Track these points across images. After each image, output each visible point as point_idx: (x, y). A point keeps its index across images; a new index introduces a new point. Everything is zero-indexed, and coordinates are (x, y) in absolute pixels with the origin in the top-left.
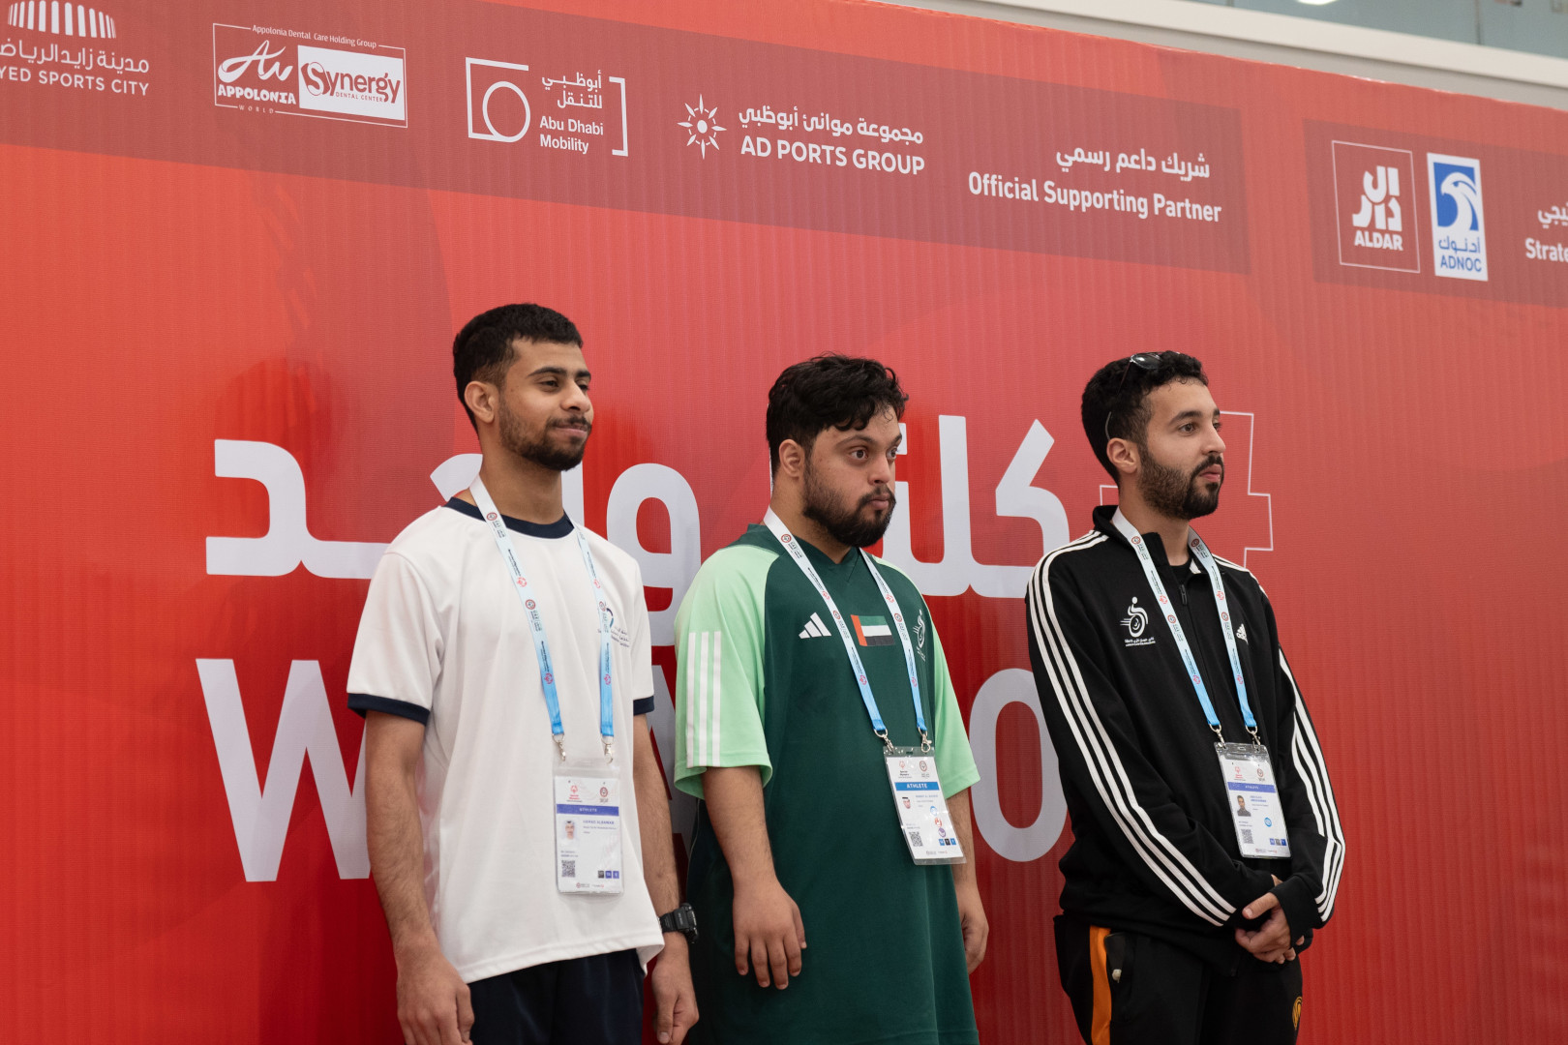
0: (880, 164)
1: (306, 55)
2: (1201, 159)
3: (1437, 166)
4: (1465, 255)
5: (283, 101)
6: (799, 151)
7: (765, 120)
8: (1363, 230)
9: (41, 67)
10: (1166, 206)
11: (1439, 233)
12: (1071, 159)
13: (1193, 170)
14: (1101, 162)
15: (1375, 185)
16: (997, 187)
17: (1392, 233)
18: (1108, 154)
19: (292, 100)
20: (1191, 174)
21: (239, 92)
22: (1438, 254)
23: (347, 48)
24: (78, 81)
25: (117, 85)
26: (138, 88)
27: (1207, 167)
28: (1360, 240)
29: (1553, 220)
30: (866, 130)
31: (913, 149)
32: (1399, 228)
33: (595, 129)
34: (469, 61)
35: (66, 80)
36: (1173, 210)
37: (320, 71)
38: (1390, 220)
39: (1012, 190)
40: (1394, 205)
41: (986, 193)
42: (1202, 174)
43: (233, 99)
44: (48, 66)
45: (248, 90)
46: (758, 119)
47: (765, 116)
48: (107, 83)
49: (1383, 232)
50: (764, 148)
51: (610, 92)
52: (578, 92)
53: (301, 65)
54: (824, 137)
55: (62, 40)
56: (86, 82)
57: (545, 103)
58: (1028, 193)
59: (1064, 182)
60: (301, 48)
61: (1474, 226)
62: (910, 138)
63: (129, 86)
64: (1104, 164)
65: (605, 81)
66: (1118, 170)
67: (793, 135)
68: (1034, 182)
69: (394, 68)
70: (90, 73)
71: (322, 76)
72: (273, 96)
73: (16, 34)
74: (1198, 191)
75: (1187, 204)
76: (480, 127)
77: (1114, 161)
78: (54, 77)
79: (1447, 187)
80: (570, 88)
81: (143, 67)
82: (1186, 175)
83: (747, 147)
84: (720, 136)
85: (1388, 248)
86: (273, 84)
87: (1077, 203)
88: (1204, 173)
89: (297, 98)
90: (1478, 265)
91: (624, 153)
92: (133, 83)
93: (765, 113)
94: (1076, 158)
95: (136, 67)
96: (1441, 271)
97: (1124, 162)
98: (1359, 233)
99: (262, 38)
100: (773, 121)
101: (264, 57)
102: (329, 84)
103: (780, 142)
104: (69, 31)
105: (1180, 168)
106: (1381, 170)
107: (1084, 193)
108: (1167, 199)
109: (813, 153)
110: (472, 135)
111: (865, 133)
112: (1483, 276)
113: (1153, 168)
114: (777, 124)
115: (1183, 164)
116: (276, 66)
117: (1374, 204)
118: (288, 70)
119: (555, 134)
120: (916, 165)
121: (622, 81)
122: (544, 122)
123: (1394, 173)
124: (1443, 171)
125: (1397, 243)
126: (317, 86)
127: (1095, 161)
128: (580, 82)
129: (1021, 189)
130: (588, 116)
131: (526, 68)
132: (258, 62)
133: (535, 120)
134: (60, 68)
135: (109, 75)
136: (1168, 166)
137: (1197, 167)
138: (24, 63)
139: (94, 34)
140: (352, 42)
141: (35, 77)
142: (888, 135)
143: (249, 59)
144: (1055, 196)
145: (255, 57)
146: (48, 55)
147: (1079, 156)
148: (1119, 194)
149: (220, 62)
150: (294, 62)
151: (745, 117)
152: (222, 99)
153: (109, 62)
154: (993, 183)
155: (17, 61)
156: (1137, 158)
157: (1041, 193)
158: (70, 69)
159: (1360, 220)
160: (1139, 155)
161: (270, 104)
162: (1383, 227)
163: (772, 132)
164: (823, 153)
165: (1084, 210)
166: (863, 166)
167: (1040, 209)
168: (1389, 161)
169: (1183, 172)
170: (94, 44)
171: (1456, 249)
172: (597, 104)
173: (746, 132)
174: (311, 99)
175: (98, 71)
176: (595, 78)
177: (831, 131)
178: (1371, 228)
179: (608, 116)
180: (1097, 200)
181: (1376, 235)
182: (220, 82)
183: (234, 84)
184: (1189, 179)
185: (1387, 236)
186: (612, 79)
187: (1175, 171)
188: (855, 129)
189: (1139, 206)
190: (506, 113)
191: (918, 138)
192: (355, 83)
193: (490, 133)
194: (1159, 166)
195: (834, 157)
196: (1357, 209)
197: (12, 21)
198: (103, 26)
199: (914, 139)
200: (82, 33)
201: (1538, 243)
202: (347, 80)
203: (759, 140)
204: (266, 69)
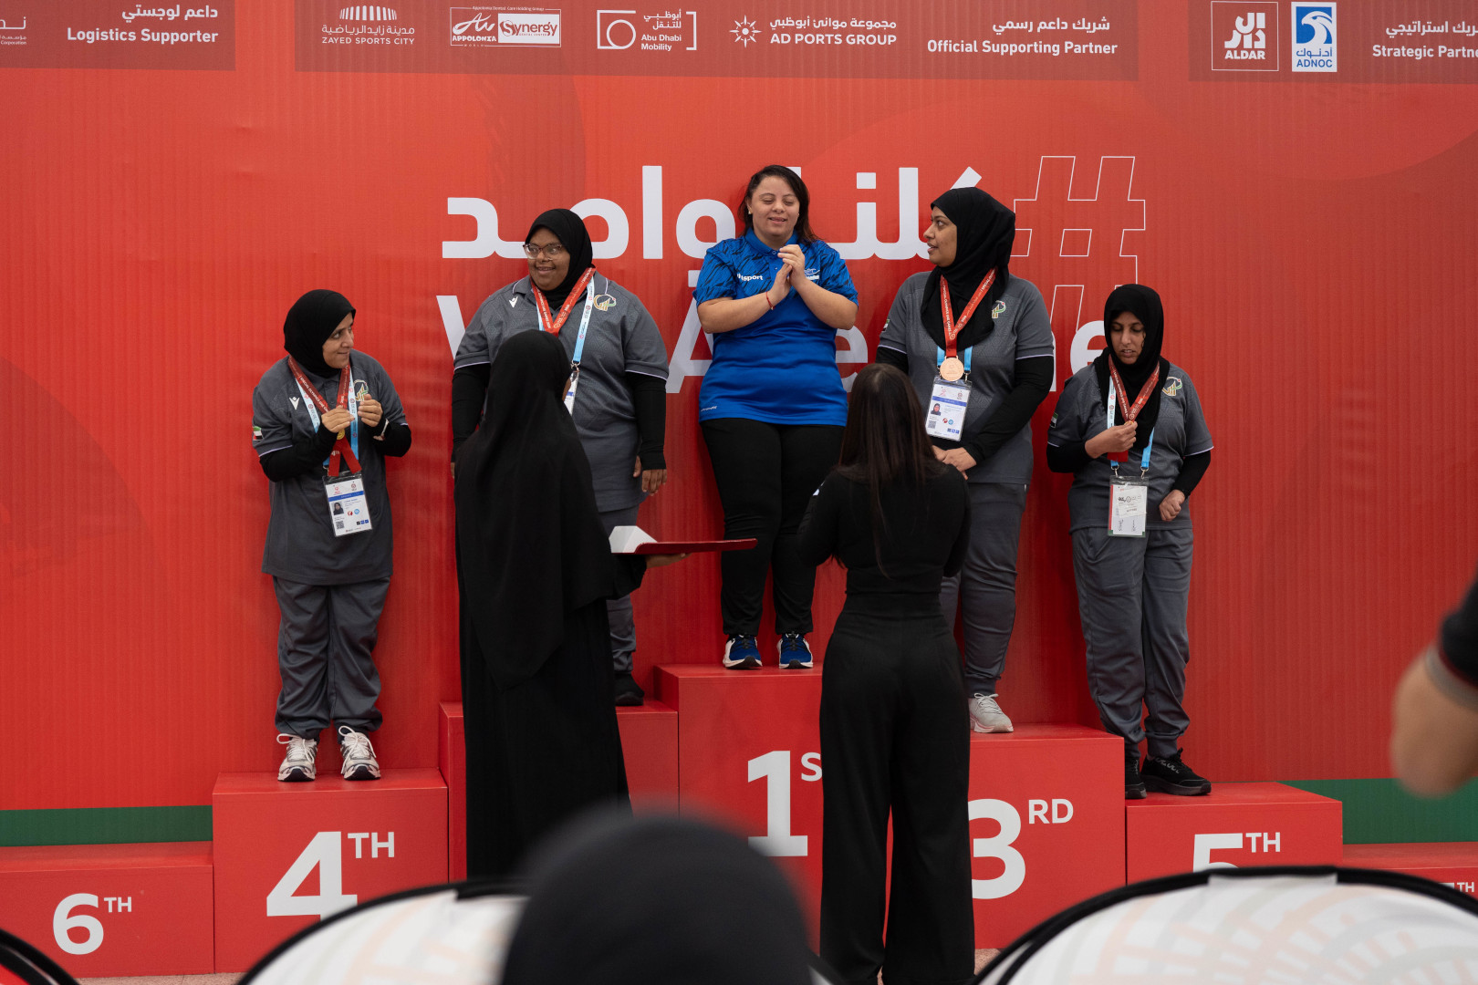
0: (865, 41)
1: (502, 18)
2: (1104, 19)
3: (1298, 8)
4: (1319, 58)
5: (489, 40)
6: (810, 39)
7: (787, 24)
8: (1232, 50)
9: (357, 36)
10: (1074, 48)
11: (1296, 47)
12: (1003, 28)
13: (1097, 26)
14: (1026, 27)
15: (1245, 23)
16: (948, 47)
17: (1256, 50)
18: (1031, 23)
19: (494, 39)
20: (1095, 28)
21: (464, 38)
22: (1295, 59)
23: (527, 12)
24: (376, 41)
25: (397, 41)
26: (408, 41)
27: (1108, 24)
28: (1229, 55)
29: (1399, 33)
30: (854, 23)
31: (889, 31)
32: (1264, 47)
33: (674, 38)
34: (599, 12)
35: (370, 41)
36: (1079, 49)
37: (510, 24)
38: (1255, 43)
39: (959, 48)
40: (1261, 34)
41: (940, 50)
42: (1104, 28)
43: (461, 41)
44: (360, 36)
45: (469, 37)
46: (783, 24)
47: (789, 22)
48: (392, 41)
49: (1249, 50)
50: (786, 39)
51: (687, 21)
52: (665, 21)
53: (499, 22)
54: (830, 30)
55: (368, 23)
56: (380, 41)
57: (644, 28)
58: (971, 48)
59: (996, 40)
60: (500, 15)
61: (1329, 40)
62: (887, 26)
63: (404, 41)
64: (1029, 28)
65: (683, 14)
66: (1039, 31)
67: (804, 31)
68: (975, 42)
69: (555, 19)
70: (382, 37)
71: (512, 27)
72: (484, 39)
73: (343, 23)
74: (1100, 38)
75: (1091, 45)
76: (604, 42)
77: (1036, 26)
78: (363, 40)
79: (1307, 20)
80: (661, 19)
81: (412, 31)
82: (1092, 29)
83: (775, 39)
84: (757, 36)
85: (1253, 59)
86: (484, 33)
87: (1006, 51)
88: (1107, 27)
89: (497, 38)
90: (1329, 63)
91: (695, 48)
92: (406, 39)
93: (788, 21)
94: (1008, 27)
95: (407, 31)
96: (1295, 69)
97: (1042, 26)
98: (1229, 52)
99: (478, 12)
100: (793, 25)
101: (479, 20)
102: (515, 30)
103: (797, 35)
104: (372, 18)
105: (1086, 26)
106: (1251, 16)
107: (1011, 46)
108: (1074, 44)
109: (819, 39)
110: (599, 47)
111: (856, 25)
112: (1334, 69)
113: (1066, 27)
114: (796, 26)
115: (1089, 24)
116: (486, 24)
117: (1243, 35)
118: (493, 25)
119: (651, 43)
120: (891, 39)
121: (694, 13)
122: (644, 37)
123: (1261, 17)
124: (1302, 12)
125: (1261, 55)
126: (508, 31)
127: (1022, 27)
128: (667, 15)
129: (965, 47)
130: (671, 32)
131: (634, 12)
132: (474, 24)
133: (639, 36)
134: (367, 36)
135: (392, 37)
136: (1077, 26)
137: (1100, 25)
138: (348, 35)
139: (385, 19)
140: (530, 9)
141: (354, 41)
142: (870, 25)
143: (470, 23)
144: (988, 47)
145: (474, 21)
146: (360, 30)
147: (1010, 25)
148: (1038, 43)
149: (454, 25)
150: (496, 22)
151: (774, 24)
152: (454, 42)
153: (393, 31)
154: (945, 44)
155: (345, 35)
156: (1054, 23)
157: (980, 47)
158: (373, 36)
159: (1233, 43)
160: (1056, 21)
161: (481, 42)
162: (1251, 47)
163: (793, 31)
164: (826, 39)
165: (1011, 54)
166: (854, 43)
167: (980, 56)
168: (1256, 9)
169: (1089, 28)
170: (383, 23)
171: (1311, 56)
172: (678, 26)
173: (774, 32)
174: (504, 38)
175: (387, 35)
176: (677, 13)
177: (832, 26)
178: (1241, 47)
179: (686, 31)
180: (1023, 48)
181: (1242, 52)
182: (453, 34)
183: (461, 35)
184: (1093, 31)
185: (1253, 52)
186: (688, 13)
187: (1084, 28)
188: (848, 24)
189: (1055, 50)
190: (621, 35)
191: (893, 25)
192: (530, 28)
193: (609, 45)
194: (1070, 26)
195: (833, 39)
196: (1229, 38)
197: (342, 17)
198: (390, 14)
199: (890, 26)
200: (379, 19)
201: (1384, 47)
202: (526, 28)
203: (783, 35)
204: (479, 26)
